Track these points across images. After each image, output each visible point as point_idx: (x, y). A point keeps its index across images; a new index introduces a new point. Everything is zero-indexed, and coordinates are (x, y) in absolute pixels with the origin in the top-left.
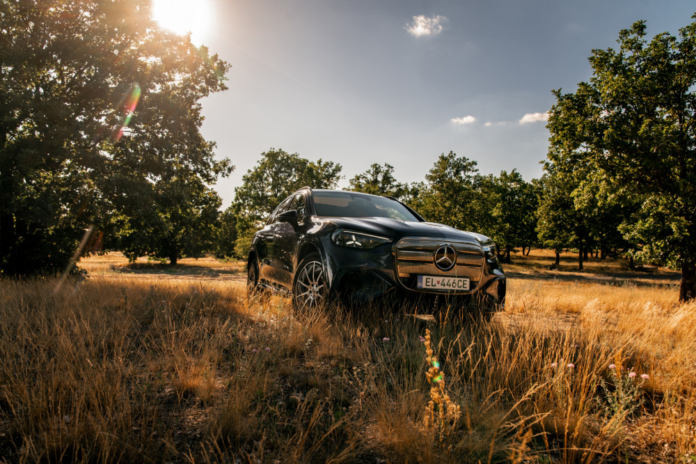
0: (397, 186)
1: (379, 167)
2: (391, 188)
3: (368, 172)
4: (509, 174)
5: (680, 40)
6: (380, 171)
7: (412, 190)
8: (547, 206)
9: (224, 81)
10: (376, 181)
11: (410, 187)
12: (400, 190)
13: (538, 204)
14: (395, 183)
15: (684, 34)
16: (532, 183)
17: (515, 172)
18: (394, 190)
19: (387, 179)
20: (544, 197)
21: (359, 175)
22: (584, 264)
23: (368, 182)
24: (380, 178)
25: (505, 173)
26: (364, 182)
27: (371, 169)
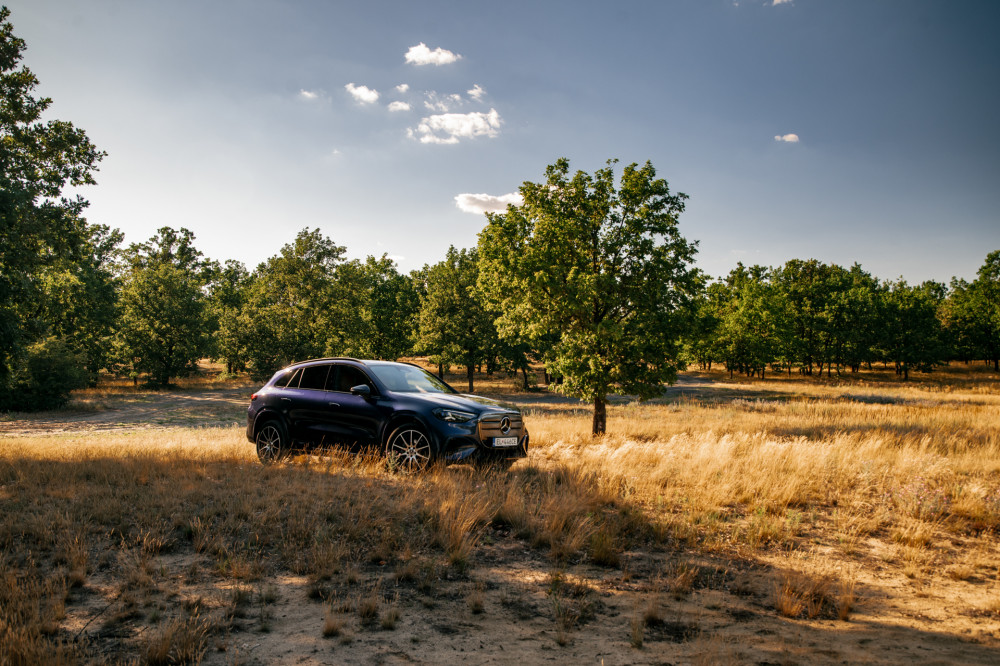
0: (204, 264)
1: (173, 231)
2: (194, 267)
3: (154, 239)
4: (378, 259)
5: (595, 181)
6: (174, 240)
7: (228, 272)
8: (433, 310)
9: (90, 171)
10: (167, 257)
11: (224, 267)
12: (209, 271)
13: (421, 306)
14: (201, 259)
15: (599, 177)
16: (409, 276)
17: (387, 258)
18: (199, 271)
19: (187, 253)
20: (428, 297)
21: (137, 243)
22: (476, 384)
23: (155, 256)
24: (174, 250)
25: (374, 259)
26: (146, 255)
27: (160, 235)
